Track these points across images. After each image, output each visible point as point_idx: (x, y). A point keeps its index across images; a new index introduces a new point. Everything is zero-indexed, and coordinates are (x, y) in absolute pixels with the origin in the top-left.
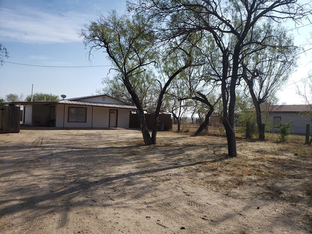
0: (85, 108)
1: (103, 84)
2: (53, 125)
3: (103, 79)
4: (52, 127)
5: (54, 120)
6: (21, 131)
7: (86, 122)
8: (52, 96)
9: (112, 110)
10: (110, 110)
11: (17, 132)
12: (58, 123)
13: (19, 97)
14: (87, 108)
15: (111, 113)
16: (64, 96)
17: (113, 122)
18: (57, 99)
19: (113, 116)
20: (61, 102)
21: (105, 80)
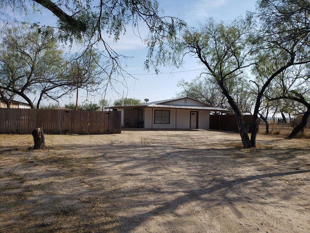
0: (168, 110)
1: (179, 87)
2: (142, 126)
3: (178, 82)
4: (141, 128)
5: (143, 122)
6: (122, 131)
7: (169, 124)
8: (135, 100)
9: (192, 112)
10: (191, 111)
11: (120, 133)
12: (146, 125)
13: (109, 102)
14: (170, 111)
15: (192, 114)
16: (147, 100)
17: (194, 124)
18: (139, 102)
19: (194, 117)
20: (150, 106)
21: (180, 82)
